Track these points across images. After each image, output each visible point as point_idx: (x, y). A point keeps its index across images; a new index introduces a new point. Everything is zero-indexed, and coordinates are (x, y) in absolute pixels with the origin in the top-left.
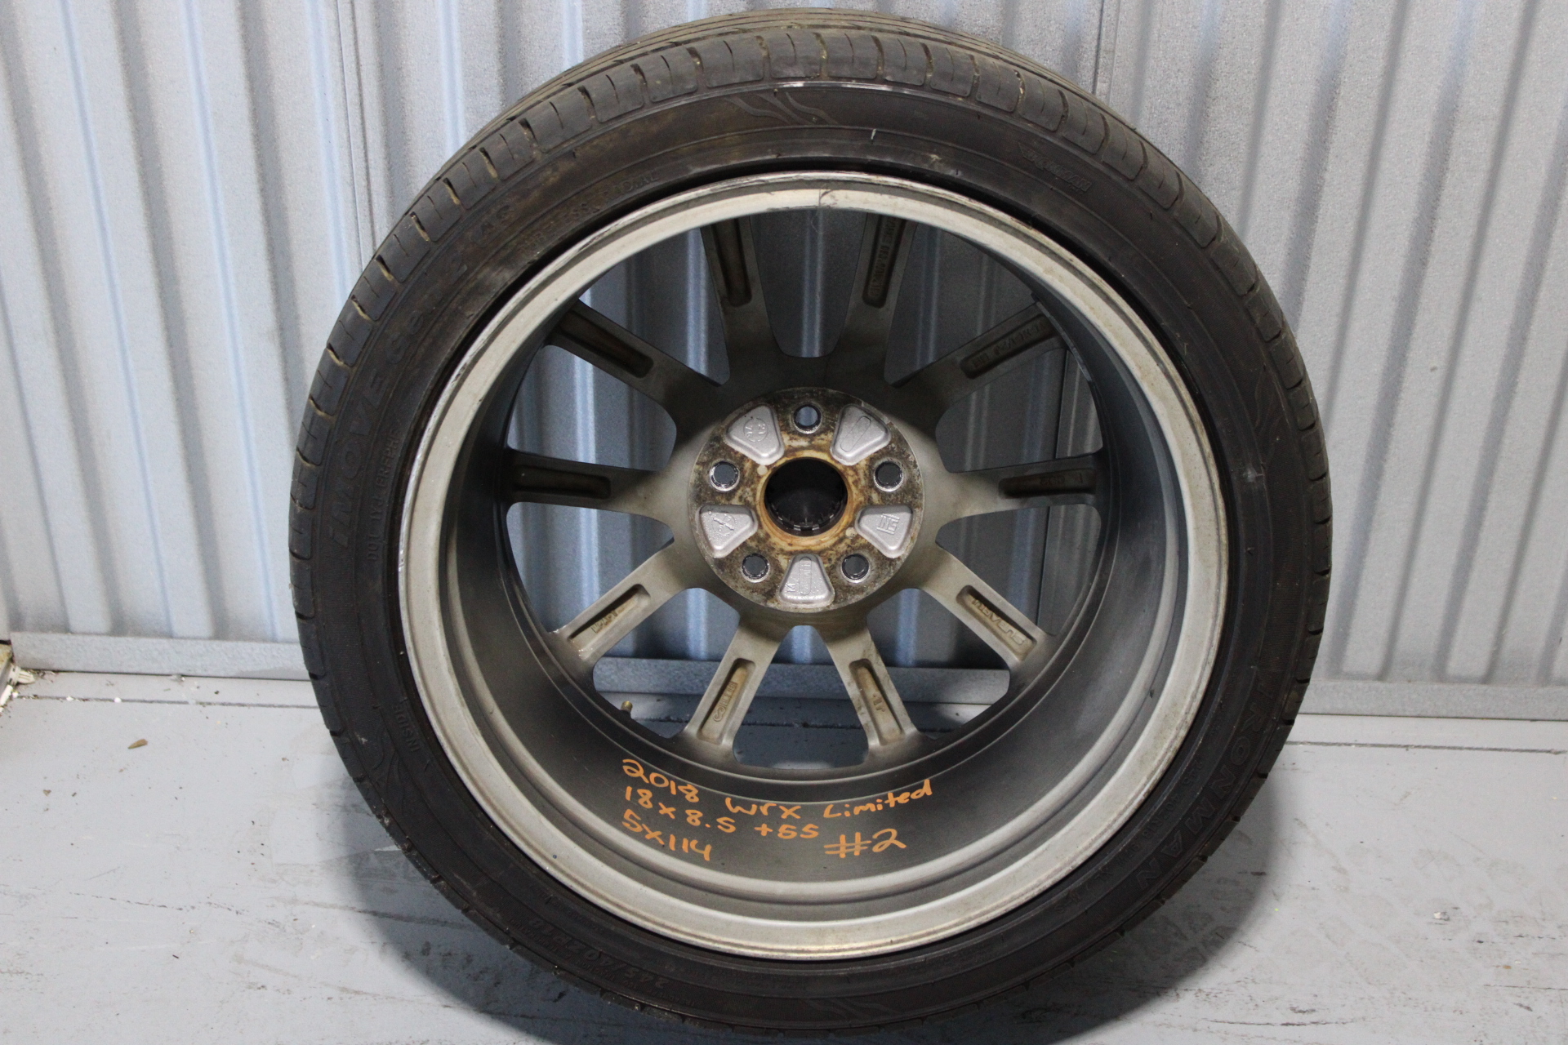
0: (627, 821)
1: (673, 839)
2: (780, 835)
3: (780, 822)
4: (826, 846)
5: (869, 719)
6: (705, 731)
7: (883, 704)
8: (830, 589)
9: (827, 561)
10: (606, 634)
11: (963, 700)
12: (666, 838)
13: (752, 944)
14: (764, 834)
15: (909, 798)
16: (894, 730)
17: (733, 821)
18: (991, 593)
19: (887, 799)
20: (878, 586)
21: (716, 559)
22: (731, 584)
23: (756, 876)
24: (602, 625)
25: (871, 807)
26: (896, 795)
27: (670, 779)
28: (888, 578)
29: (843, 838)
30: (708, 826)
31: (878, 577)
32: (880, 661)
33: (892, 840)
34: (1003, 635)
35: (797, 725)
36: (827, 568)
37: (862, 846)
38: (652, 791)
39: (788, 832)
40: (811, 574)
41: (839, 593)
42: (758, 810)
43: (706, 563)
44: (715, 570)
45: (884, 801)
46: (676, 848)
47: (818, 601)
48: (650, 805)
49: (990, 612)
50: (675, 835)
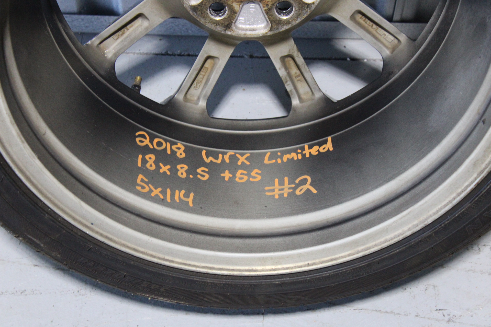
0: (139, 185)
1: (169, 191)
2: (237, 179)
3: (237, 168)
4: (267, 188)
5: (293, 88)
6: (188, 96)
7: (301, 77)
8: (267, 22)
9: (265, 5)
10: (122, 41)
11: (349, 37)
12: (164, 192)
13: (221, 267)
14: (227, 179)
15: (318, 151)
16: (308, 93)
17: (207, 170)
18: (372, 14)
19: (304, 150)
20: (299, 20)
21: (192, 6)
22: (202, 21)
23: (222, 216)
24: (119, 35)
25: (293, 155)
26: (310, 147)
27: (166, 141)
28: (306, 16)
29: (277, 181)
30: (191, 176)
31: (298, 15)
32: (300, 55)
33: (308, 186)
34: (379, 37)
35: (246, 56)
36: (265, 10)
37: (289, 189)
38: (154, 154)
39: (242, 176)
40: (255, 12)
41: (273, 25)
42: (223, 158)
43: (185, 8)
44: (191, 13)
45: (302, 151)
46: (171, 200)
47: (260, 29)
48: (154, 167)
49: (371, 23)
50: (170, 189)
